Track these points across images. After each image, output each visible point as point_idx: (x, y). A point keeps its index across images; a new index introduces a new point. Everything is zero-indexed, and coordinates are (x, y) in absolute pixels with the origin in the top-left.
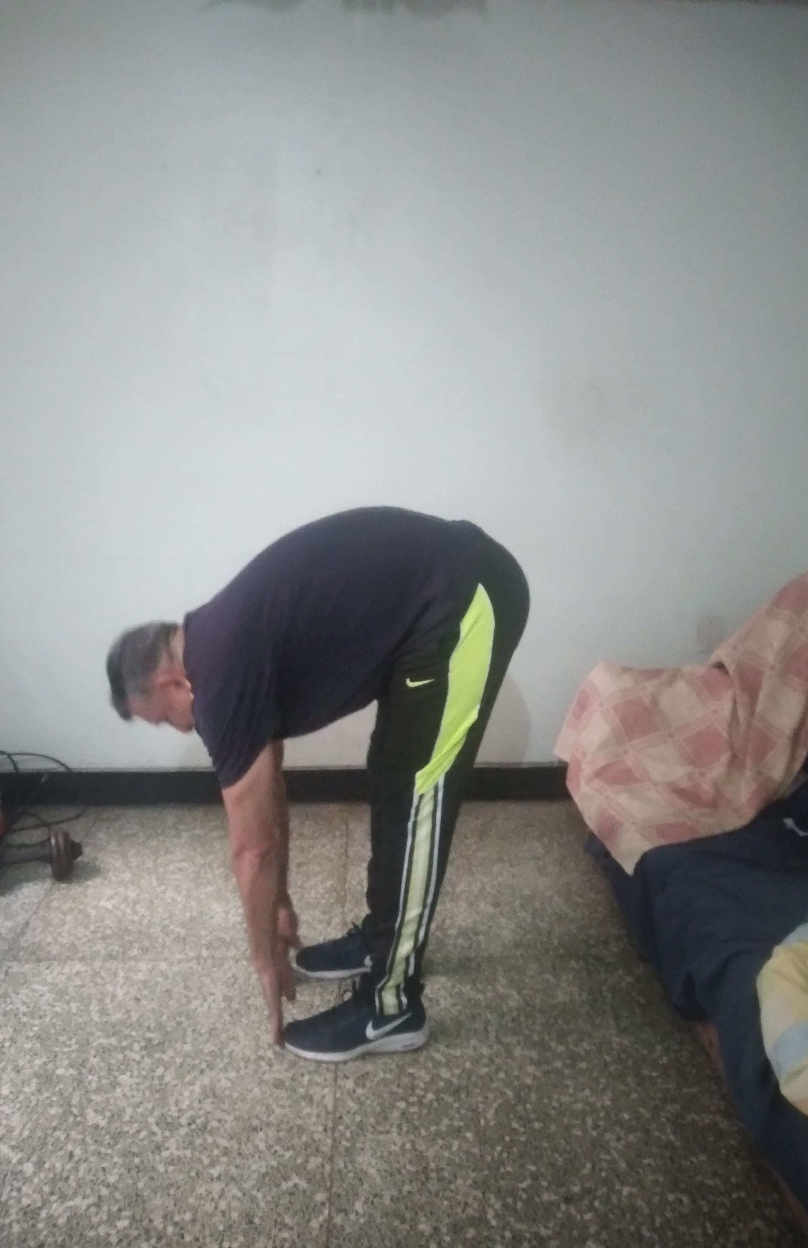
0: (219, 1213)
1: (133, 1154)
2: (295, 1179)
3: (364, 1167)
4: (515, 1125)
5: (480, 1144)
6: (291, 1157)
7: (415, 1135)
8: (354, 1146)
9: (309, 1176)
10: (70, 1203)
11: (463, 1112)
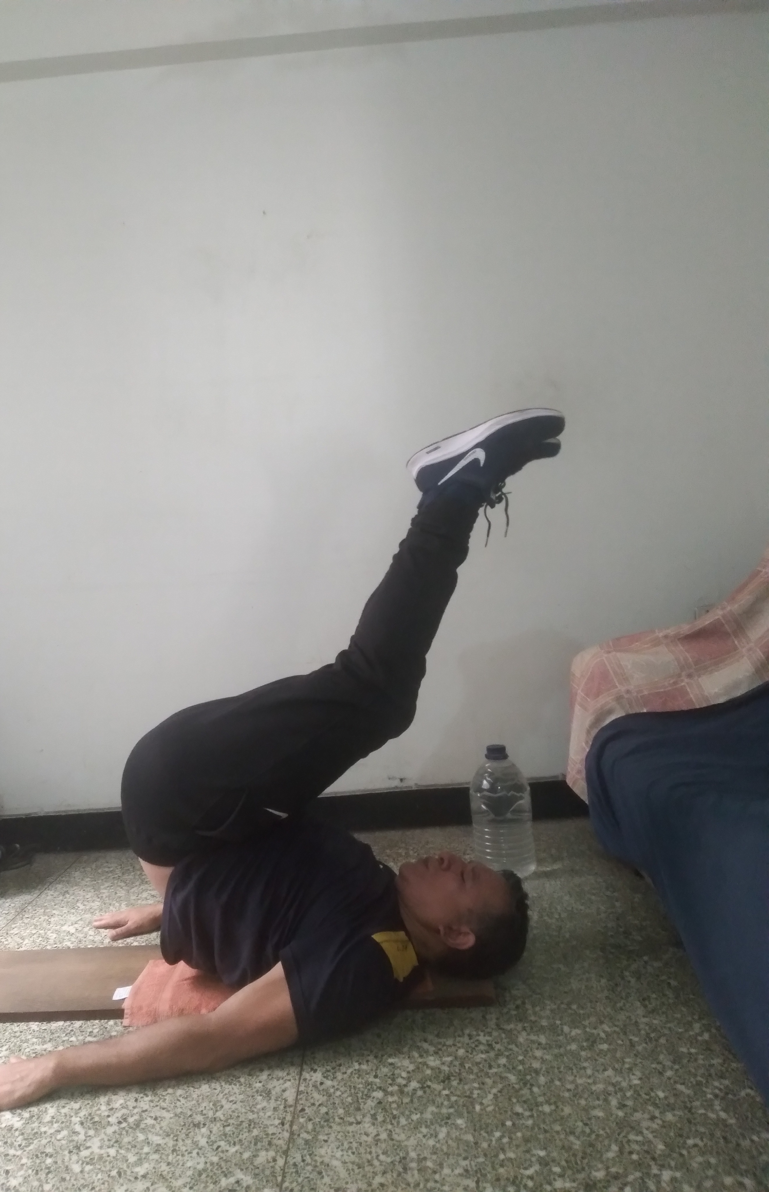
2: (240, 1175)
3: (326, 1160)
4: (519, 1109)
5: (475, 1130)
6: (236, 1152)
7: (392, 1124)
8: (315, 1138)
9: (257, 1171)
11: (453, 1099)
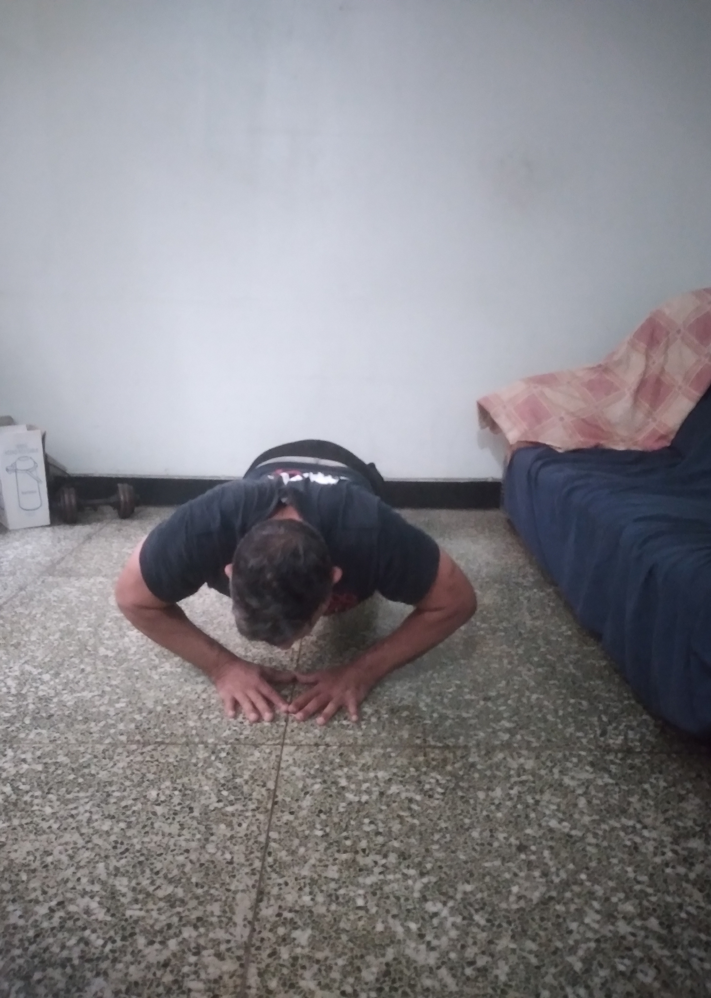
0: (200, 700)
1: (135, 670)
10: (79, 695)
